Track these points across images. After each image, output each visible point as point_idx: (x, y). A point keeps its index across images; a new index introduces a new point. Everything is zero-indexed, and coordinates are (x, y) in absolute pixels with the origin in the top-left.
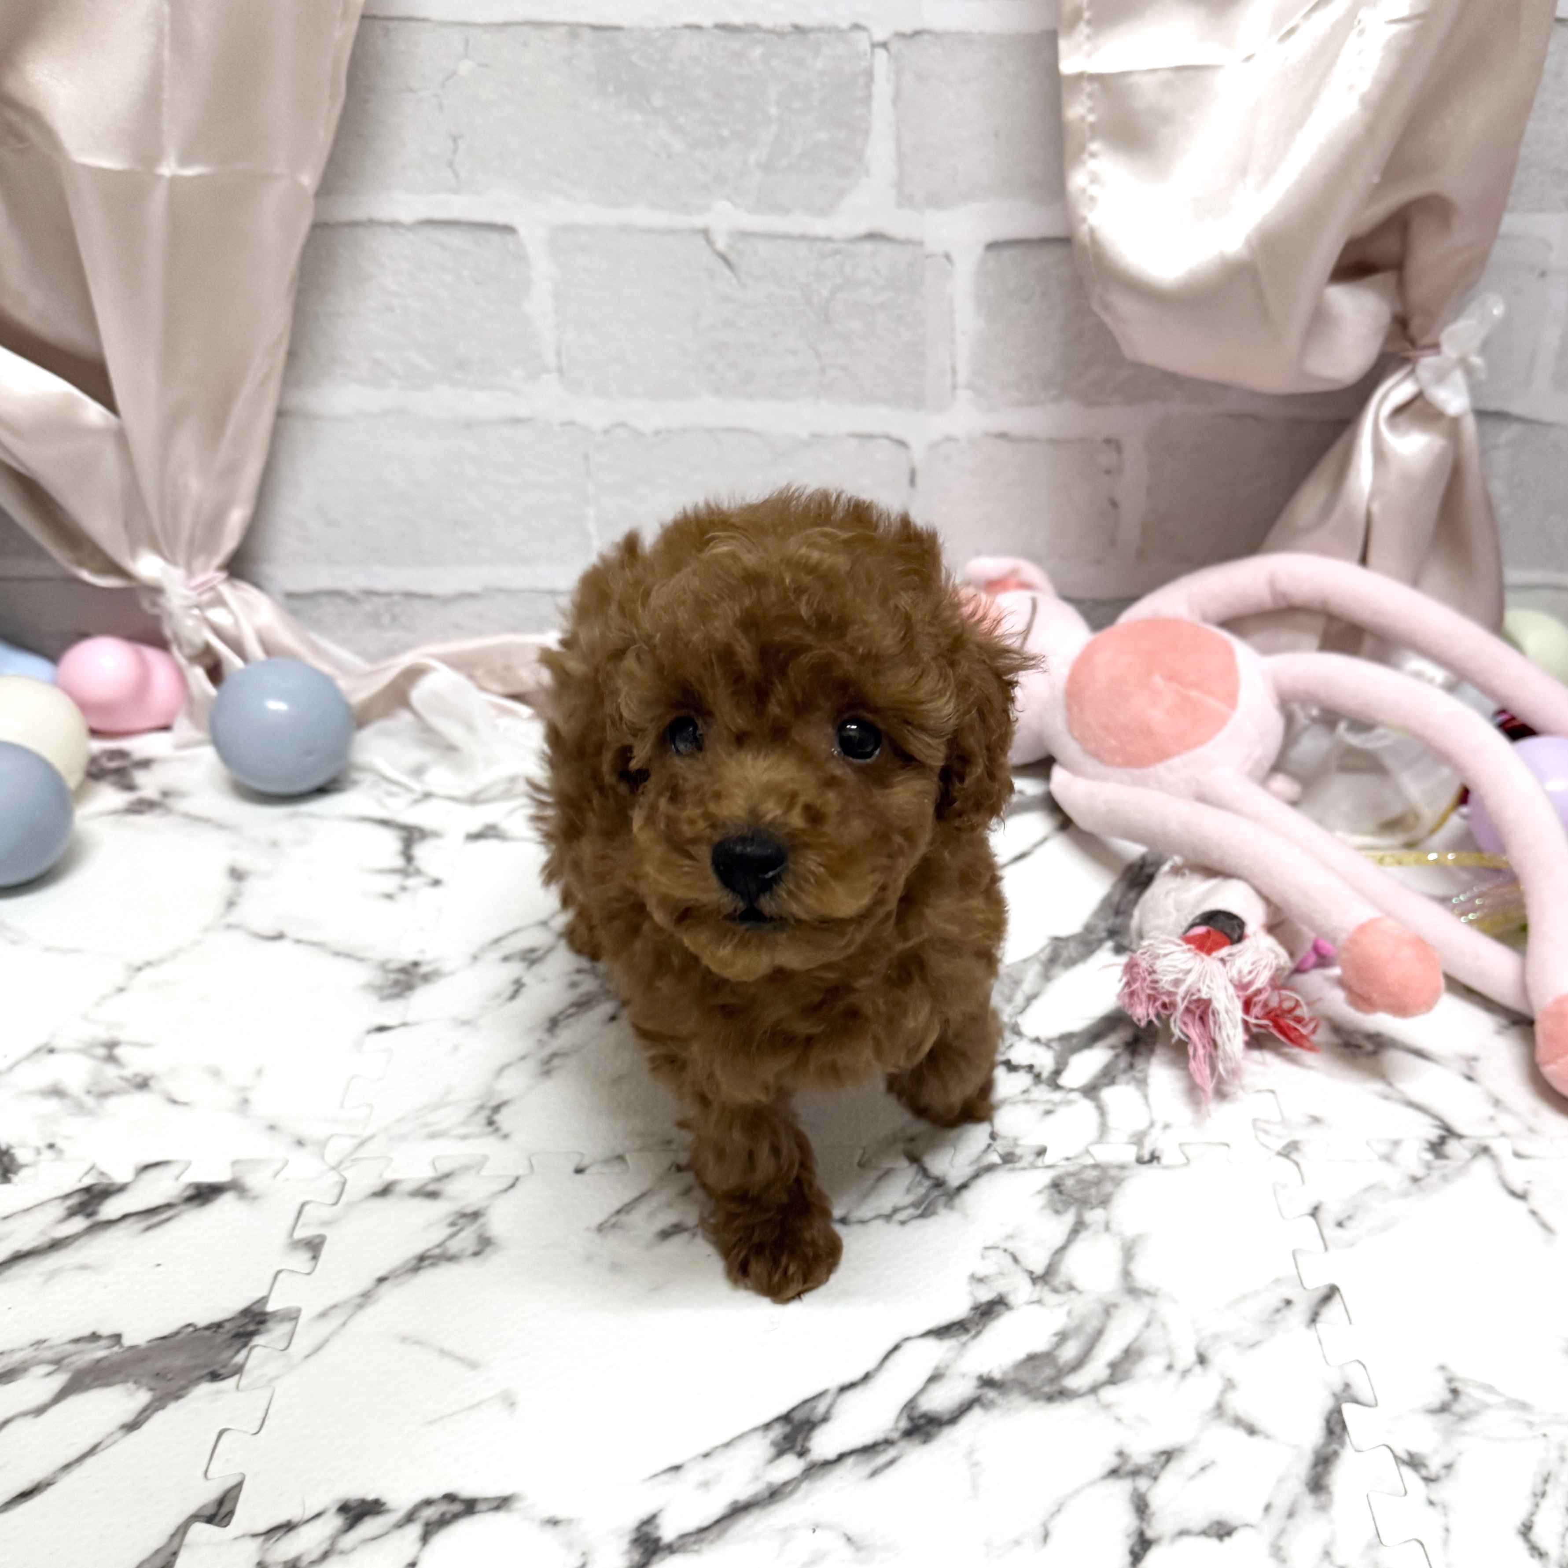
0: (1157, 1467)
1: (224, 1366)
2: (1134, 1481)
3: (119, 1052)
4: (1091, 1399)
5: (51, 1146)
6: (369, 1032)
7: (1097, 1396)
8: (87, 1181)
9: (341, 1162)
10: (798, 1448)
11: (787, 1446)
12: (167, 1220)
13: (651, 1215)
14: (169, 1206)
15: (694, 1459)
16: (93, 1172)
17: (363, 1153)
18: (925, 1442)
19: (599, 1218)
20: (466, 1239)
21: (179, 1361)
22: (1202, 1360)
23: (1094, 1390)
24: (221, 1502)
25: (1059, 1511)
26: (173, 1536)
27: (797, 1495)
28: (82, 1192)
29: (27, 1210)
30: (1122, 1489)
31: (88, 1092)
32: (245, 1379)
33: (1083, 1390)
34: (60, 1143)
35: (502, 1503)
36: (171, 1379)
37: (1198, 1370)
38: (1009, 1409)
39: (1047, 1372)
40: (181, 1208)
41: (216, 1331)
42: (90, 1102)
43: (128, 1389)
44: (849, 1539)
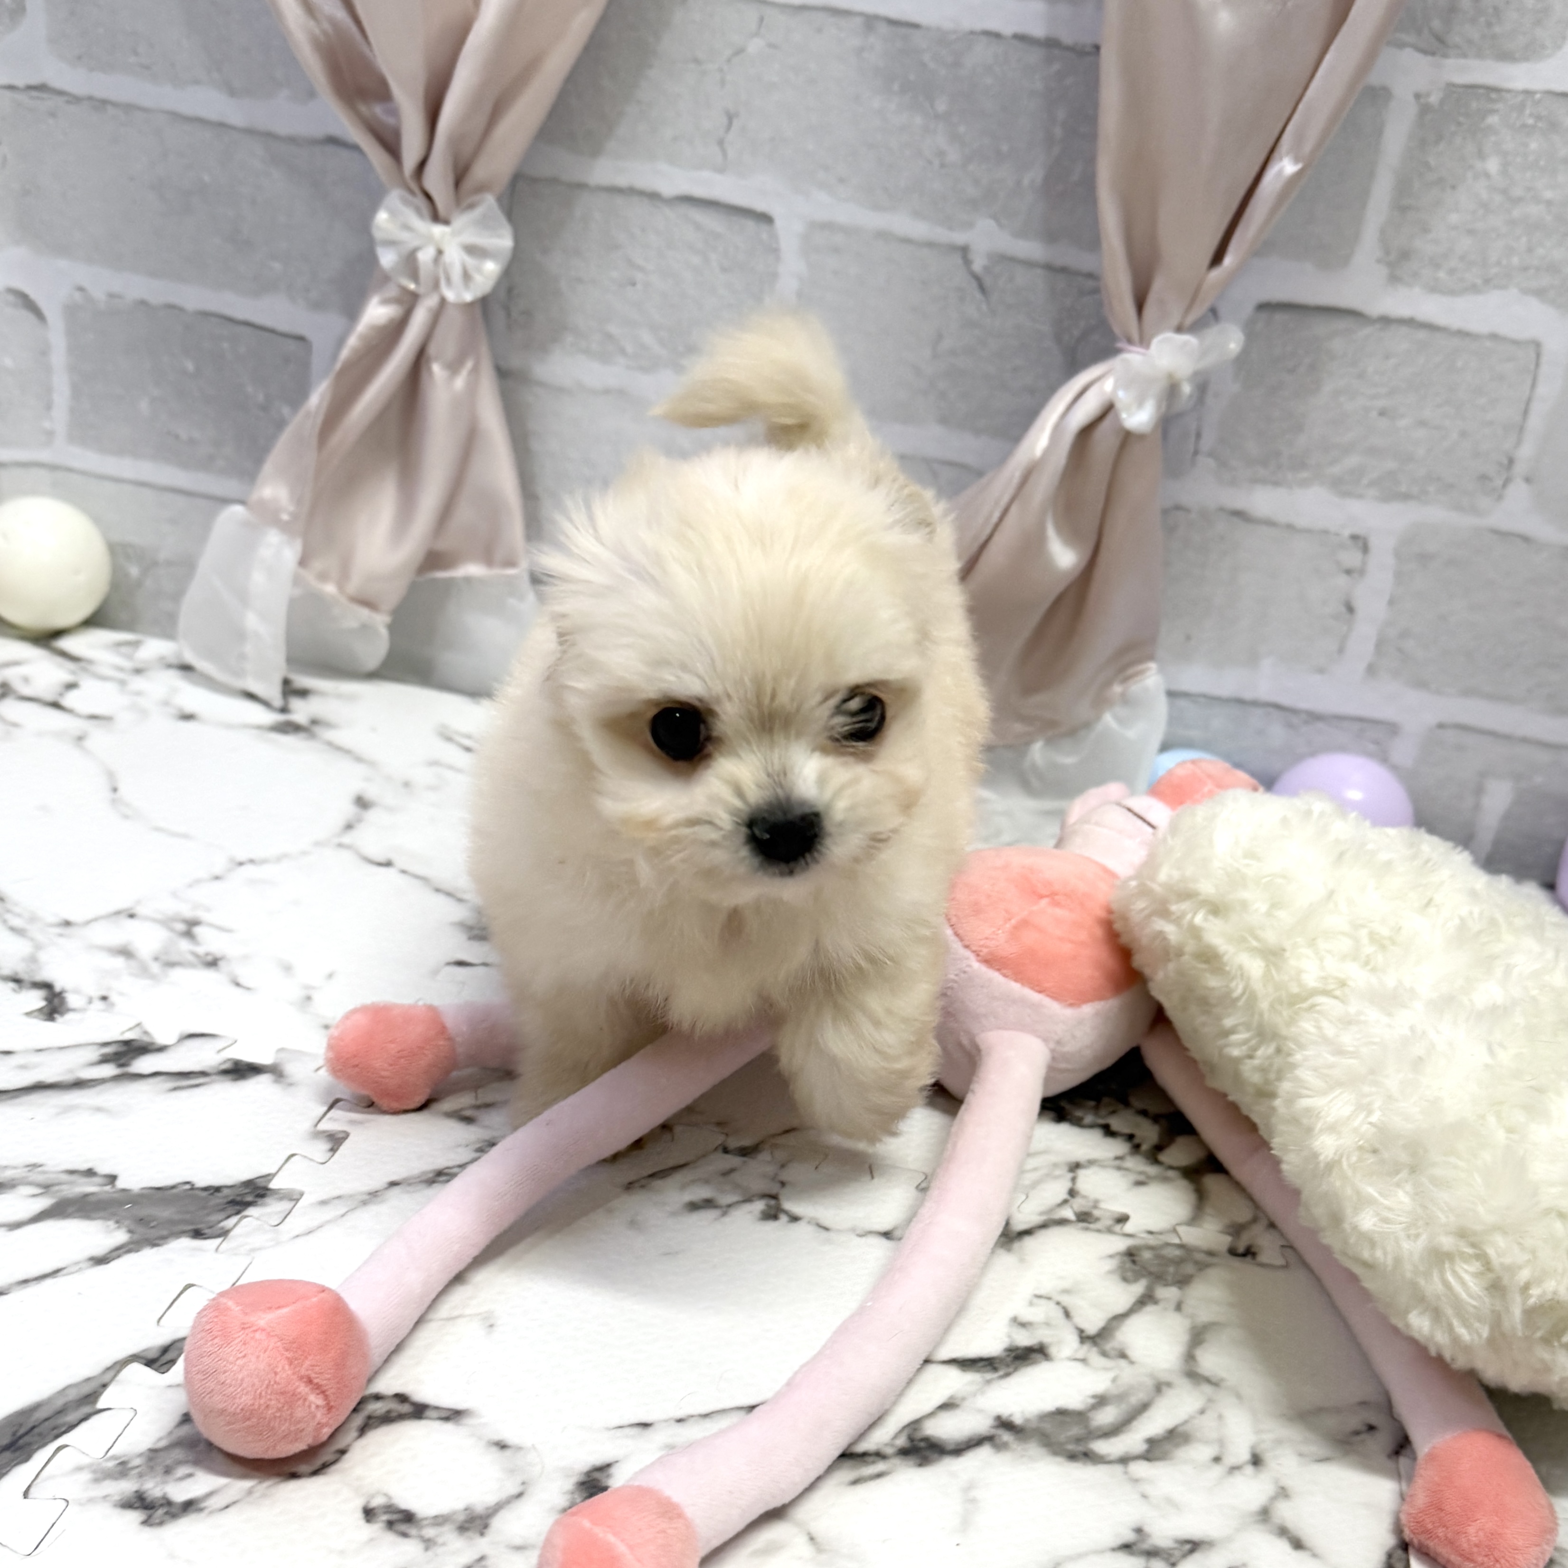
0: (1177, 1553)
1: (211, 1227)
2: (1148, 1561)
3: (198, 930)
4: (1118, 1469)
5: (104, 998)
6: (448, 963)
7: (1126, 1467)
8: (129, 1036)
12: (196, 1086)
14: (203, 1074)
15: (666, 1421)
16: (137, 1030)
18: (921, 1465)
21: (166, 1213)
22: (1256, 1461)
23: (1124, 1460)
24: (165, 1350)
26: (108, 1369)
28: (121, 1044)
29: (61, 1048)
31: (156, 959)
32: (227, 1244)
33: (1112, 1458)
34: (114, 997)
35: (453, 1415)
36: (153, 1227)
37: (1249, 1469)
38: (1022, 1456)
39: (1075, 1431)
40: (214, 1077)
41: (212, 1194)
42: (155, 968)
43: (108, 1226)
44: (812, 1538)
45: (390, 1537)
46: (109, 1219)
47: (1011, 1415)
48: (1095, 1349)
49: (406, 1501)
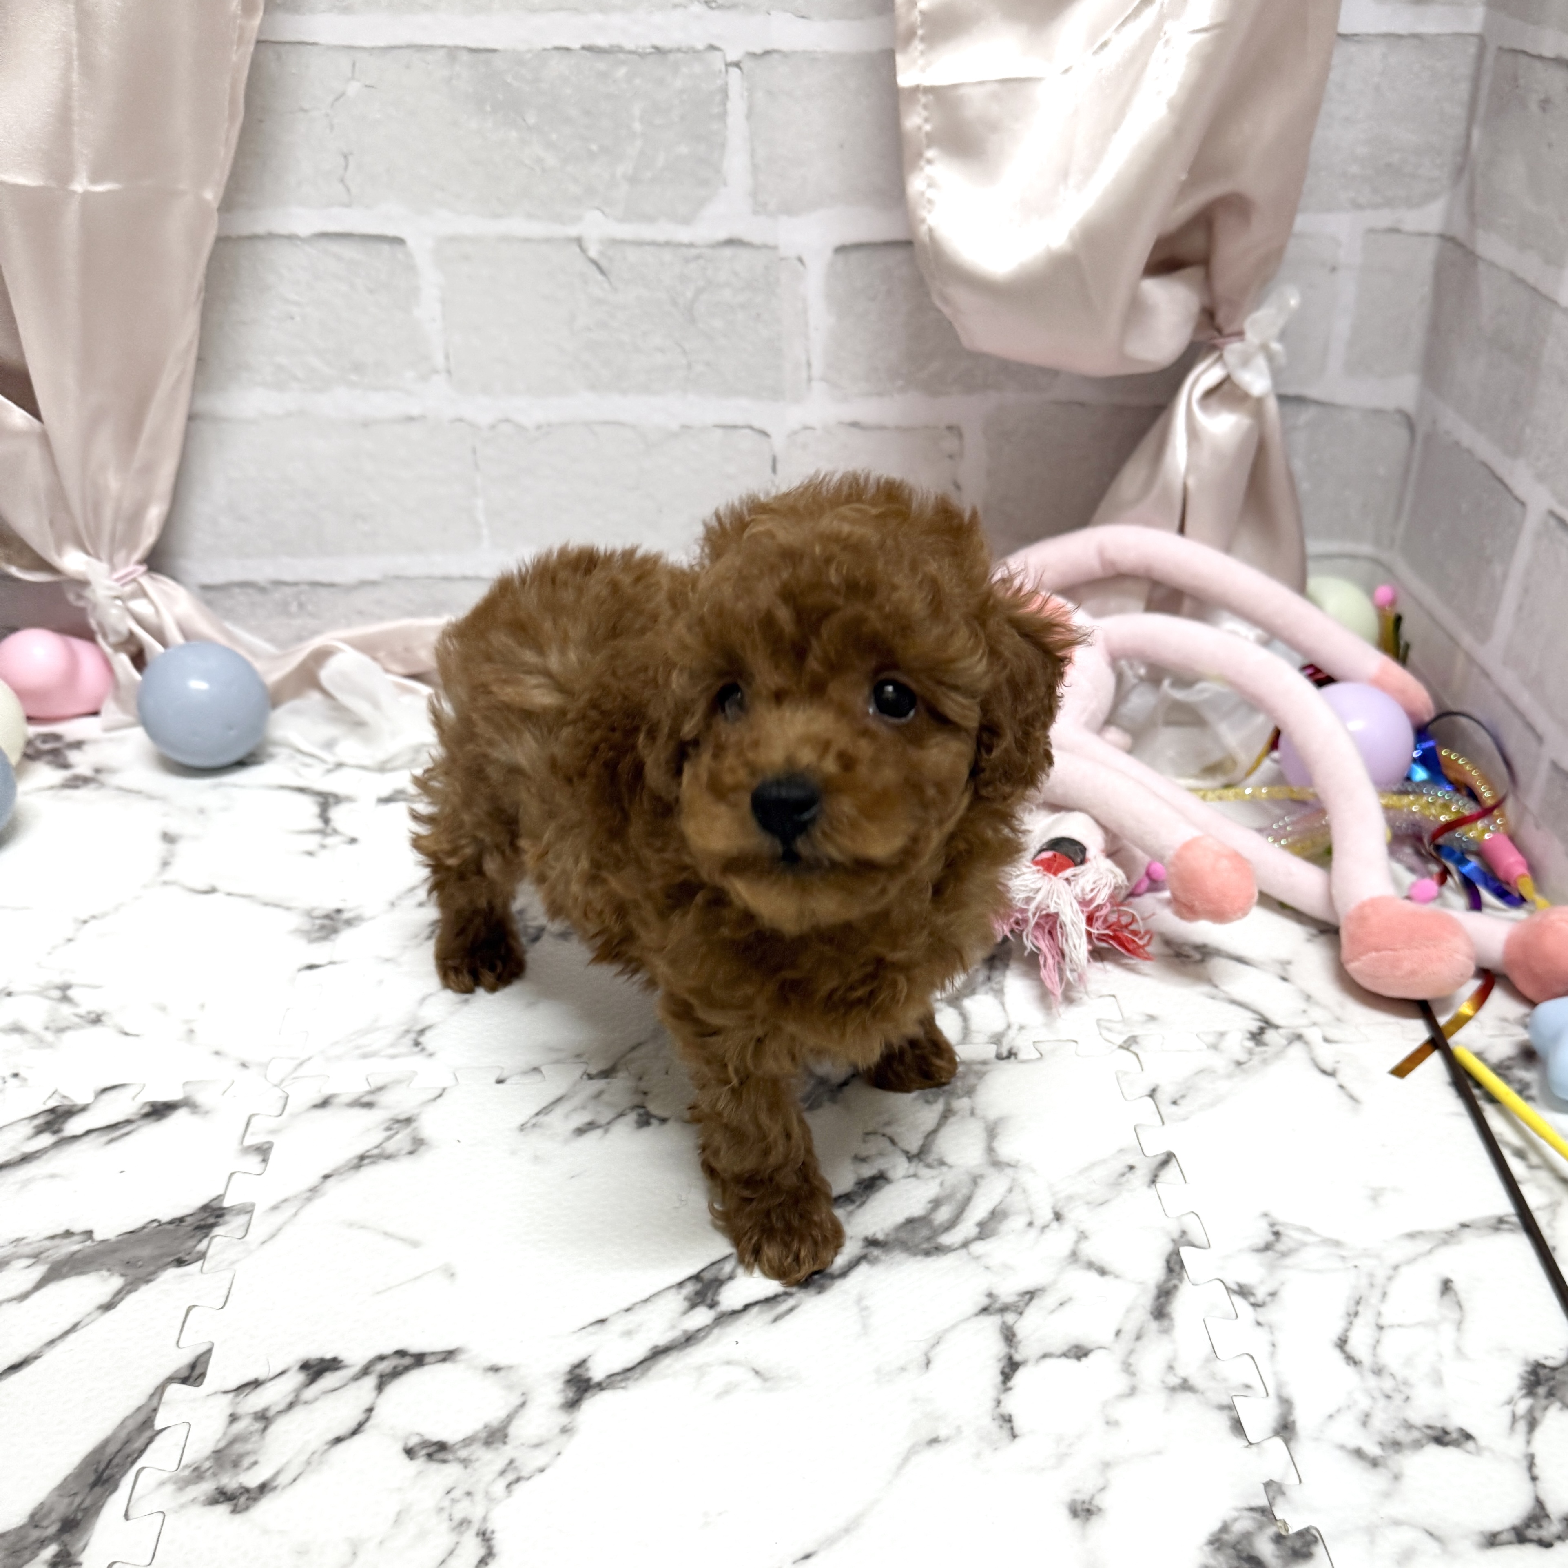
0: (1022, 1304)
1: (189, 1253)
2: (1002, 1316)
3: (71, 993)
4: (963, 1252)
5: (16, 1075)
6: (300, 970)
7: (968, 1250)
8: (51, 1104)
9: (282, 1081)
10: (709, 1301)
11: (699, 1300)
12: (127, 1134)
13: (567, 1116)
14: (129, 1121)
15: (617, 1313)
16: (56, 1096)
17: (300, 1072)
18: (819, 1291)
19: (521, 1119)
20: (402, 1140)
21: (148, 1251)
22: (1058, 1217)
23: (965, 1245)
24: (193, 1366)
25: (937, 1343)
26: (152, 1396)
27: (710, 1339)
28: (48, 1113)
30: (992, 1323)
31: (47, 1028)
32: (208, 1264)
33: (956, 1246)
34: (24, 1072)
35: (448, 1356)
36: (141, 1266)
37: (1055, 1225)
38: (891, 1264)
39: (924, 1232)
40: (140, 1123)
41: (179, 1225)
42: (49, 1036)
43: (102, 1276)
44: (757, 1373)
45: (434, 1466)
46: (102, 1270)
47: (874, 1234)
49: (436, 1435)
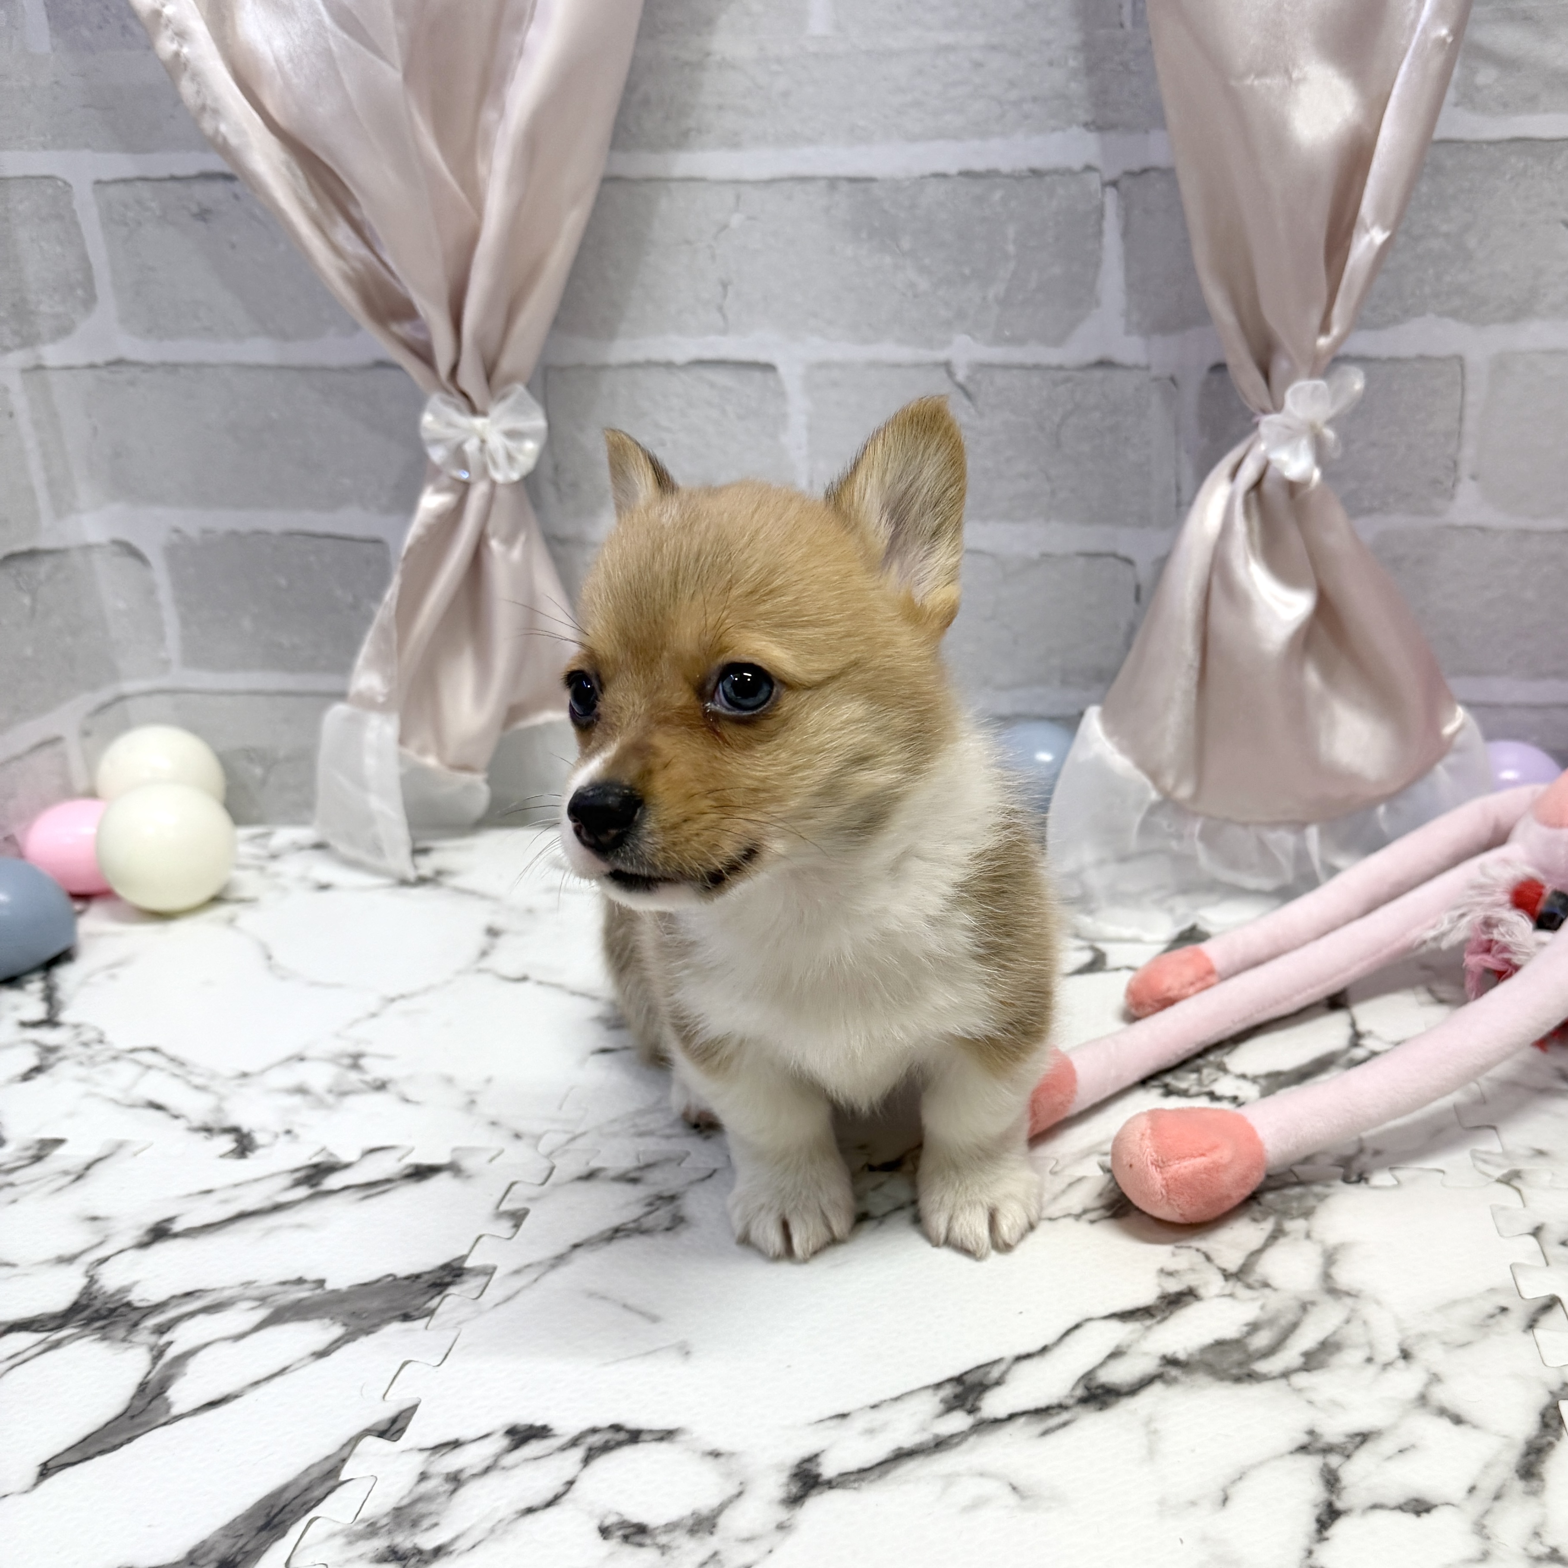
0: (1350, 1447)
1: (418, 1309)
2: (1324, 1457)
3: (363, 1062)
4: (1282, 1383)
5: (288, 1132)
6: (592, 1054)
7: (1288, 1380)
8: (316, 1160)
9: (552, 1152)
10: (968, 1406)
11: (957, 1404)
12: (384, 1192)
14: (388, 1181)
15: (861, 1409)
16: (324, 1153)
17: (572, 1146)
18: (1101, 1409)
20: (661, 1216)
21: (376, 1304)
22: (1406, 1355)
23: (1286, 1375)
24: (395, 1420)
25: (1240, 1478)
26: (345, 1445)
27: (963, 1444)
28: (310, 1168)
29: (258, 1180)
30: (1311, 1464)
31: (330, 1091)
32: (435, 1321)
33: (1274, 1374)
34: (297, 1130)
35: (665, 1433)
36: (366, 1318)
37: (1401, 1363)
38: (1192, 1387)
39: (1236, 1356)
40: (399, 1182)
41: (414, 1281)
42: (330, 1099)
43: (324, 1324)
44: (1014, 1488)
45: (629, 1549)
46: (325, 1318)
47: (1175, 1353)
48: (1239, 1284)
49: (637, 1516)
